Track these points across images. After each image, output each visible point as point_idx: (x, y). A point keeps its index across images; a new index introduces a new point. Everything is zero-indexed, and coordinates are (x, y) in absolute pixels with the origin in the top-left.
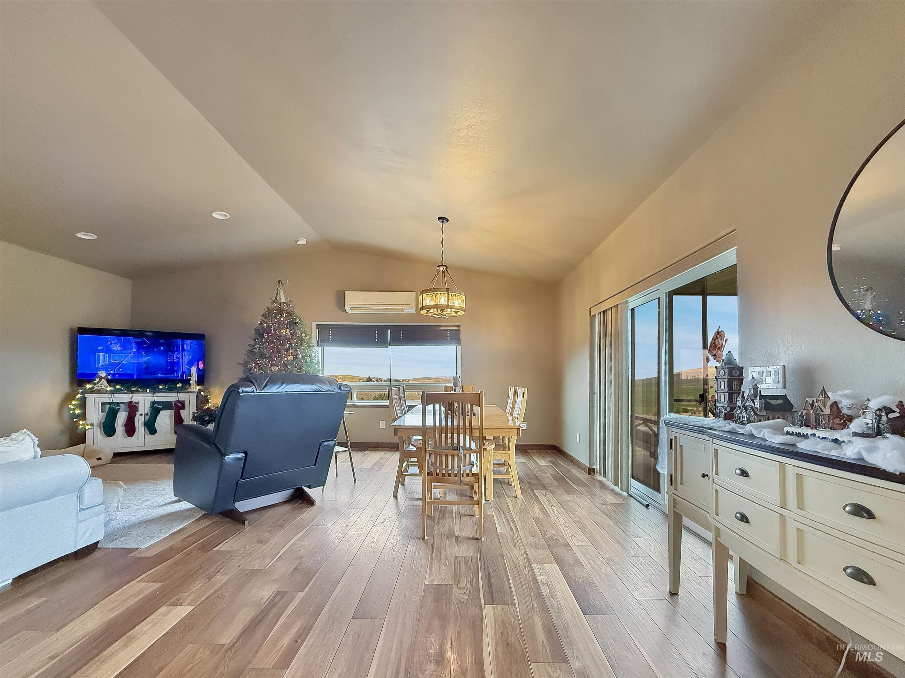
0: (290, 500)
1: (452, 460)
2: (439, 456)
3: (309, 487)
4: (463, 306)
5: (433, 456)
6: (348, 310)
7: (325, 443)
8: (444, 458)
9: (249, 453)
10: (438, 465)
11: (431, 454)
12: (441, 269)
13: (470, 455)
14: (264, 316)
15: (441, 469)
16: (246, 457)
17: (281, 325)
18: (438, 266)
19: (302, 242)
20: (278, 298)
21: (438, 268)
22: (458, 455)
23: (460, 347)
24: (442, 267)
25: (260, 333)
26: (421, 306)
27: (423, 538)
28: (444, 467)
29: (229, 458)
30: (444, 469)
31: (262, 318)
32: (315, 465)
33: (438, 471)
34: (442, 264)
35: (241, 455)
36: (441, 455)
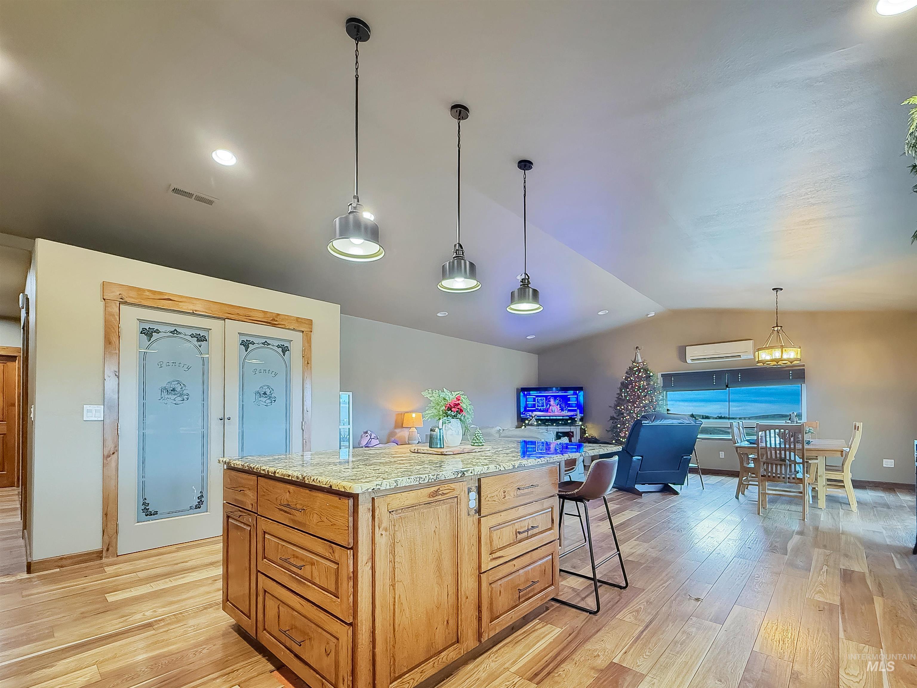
0: (661, 491)
1: (781, 468)
2: (770, 465)
3: (674, 484)
4: (799, 357)
5: (765, 465)
6: (689, 361)
7: (684, 457)
8: (774, 466)
9: (644, 457)
10: (770, 470)
11: (764, 464)
12: (776, 329)
13: (795, 465)
14: (627, 373)
15: (773, 473)
16: (642, 459)
17: (640, 378)
18: (773, 327)
19: (652, 314)
20: (637, 359)
21: (773, 329)
22: (785, 465)
23: (805, 385)
24: (777, 328)
25: (624, 385)
26: (757, 360)
27: (759, 514)
28: (774, 471)
29: (635, 458)
30: (774, 473)
31: (626, 374)
32: (678, 470)
33: (770, 474)
34: (777, 325)
35: (640, 458)
36: (772, 464)
